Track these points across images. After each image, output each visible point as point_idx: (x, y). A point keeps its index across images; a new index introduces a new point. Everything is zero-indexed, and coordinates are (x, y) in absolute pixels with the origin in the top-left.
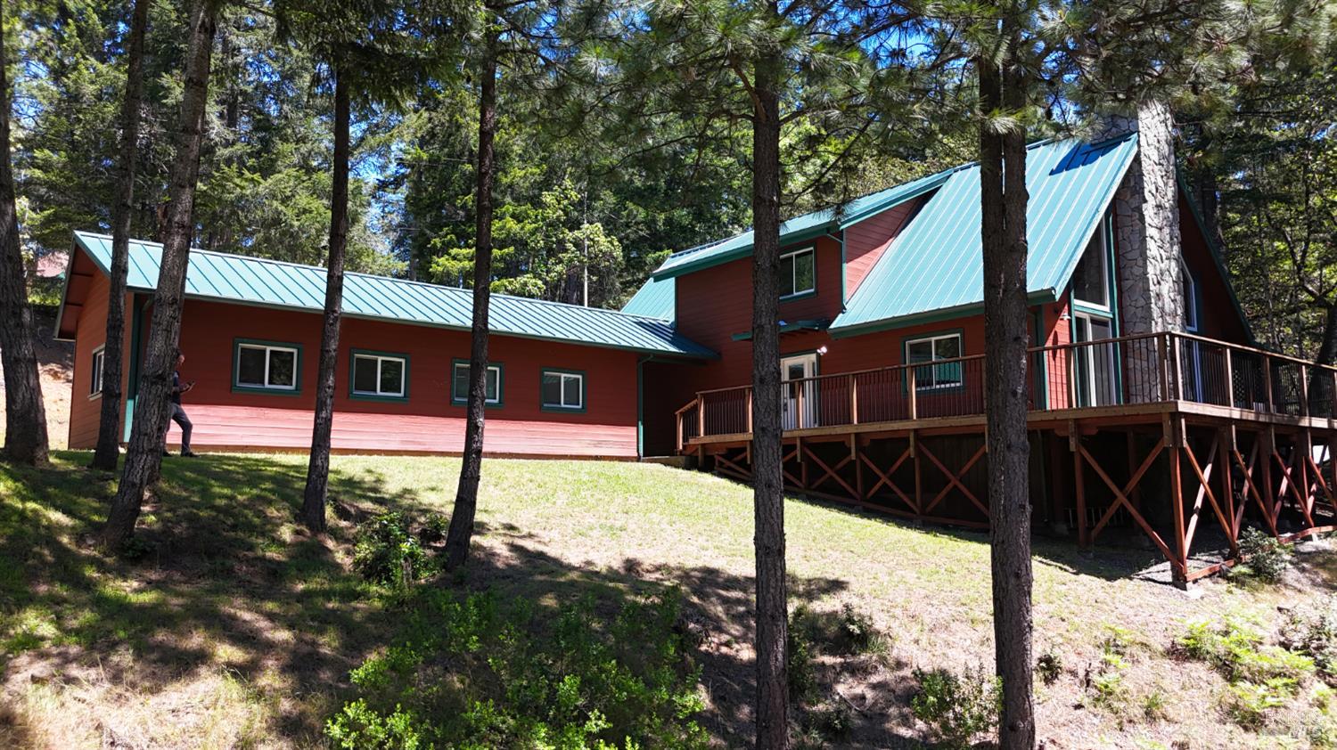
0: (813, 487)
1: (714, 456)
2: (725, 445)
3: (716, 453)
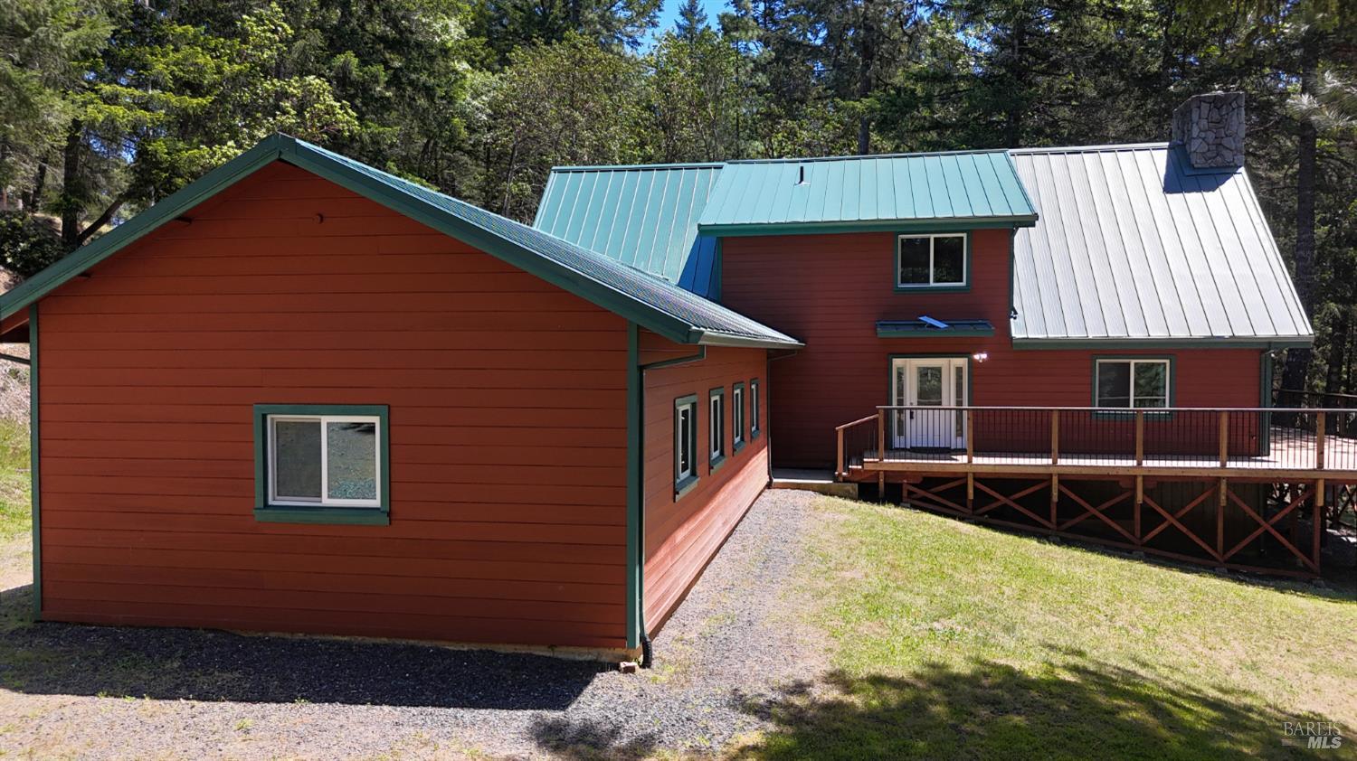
0: (1064, 526)
1: (901, 484)
2: (924, 474)
3: (905, 481)
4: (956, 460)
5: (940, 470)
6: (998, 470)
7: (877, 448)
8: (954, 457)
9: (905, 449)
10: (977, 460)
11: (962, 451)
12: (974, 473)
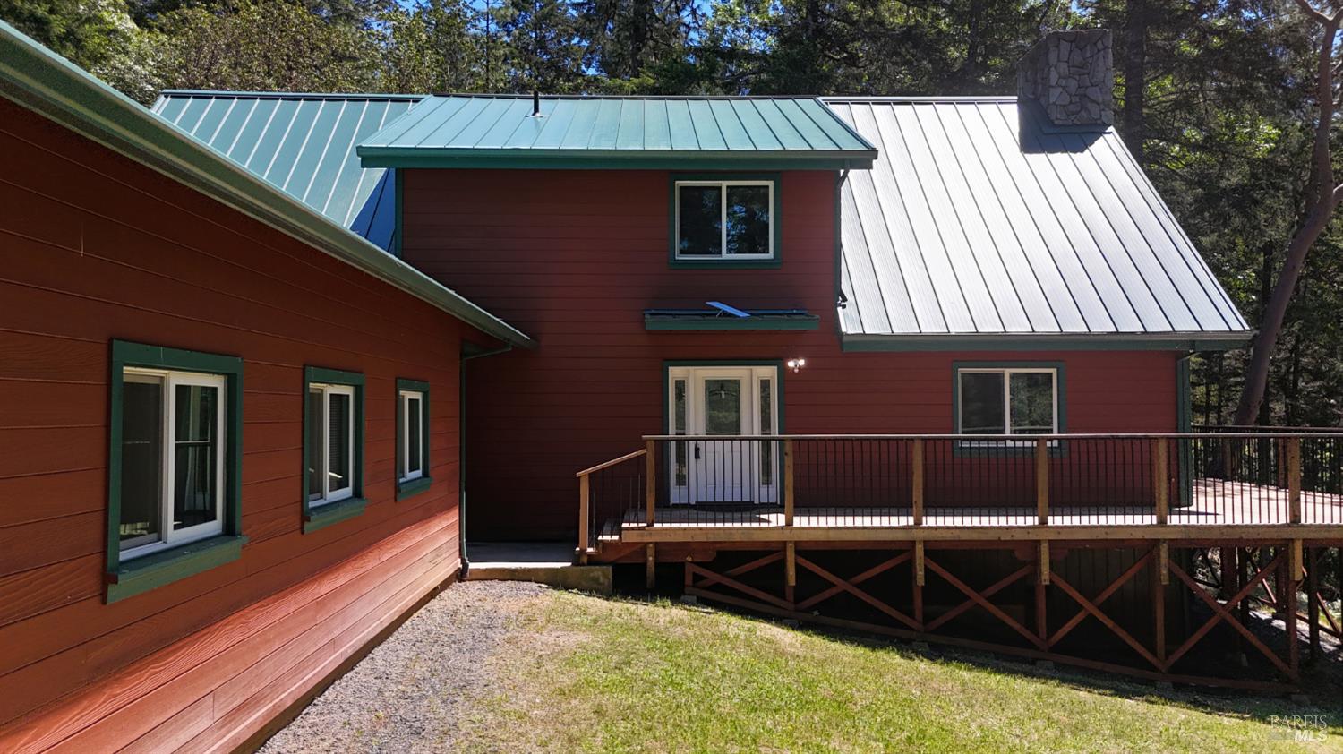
0: (935, 624)
1: (683, 565)
2: (718, 546)
3: (689, 559)
4: (769, 522)
5: (745, 539)
6: (833, 536)
7: (644, 507)
8: (764, 517)
9: (688, 506)
10: (801, 522)
11: (777, 508)
12: (796, 543)
